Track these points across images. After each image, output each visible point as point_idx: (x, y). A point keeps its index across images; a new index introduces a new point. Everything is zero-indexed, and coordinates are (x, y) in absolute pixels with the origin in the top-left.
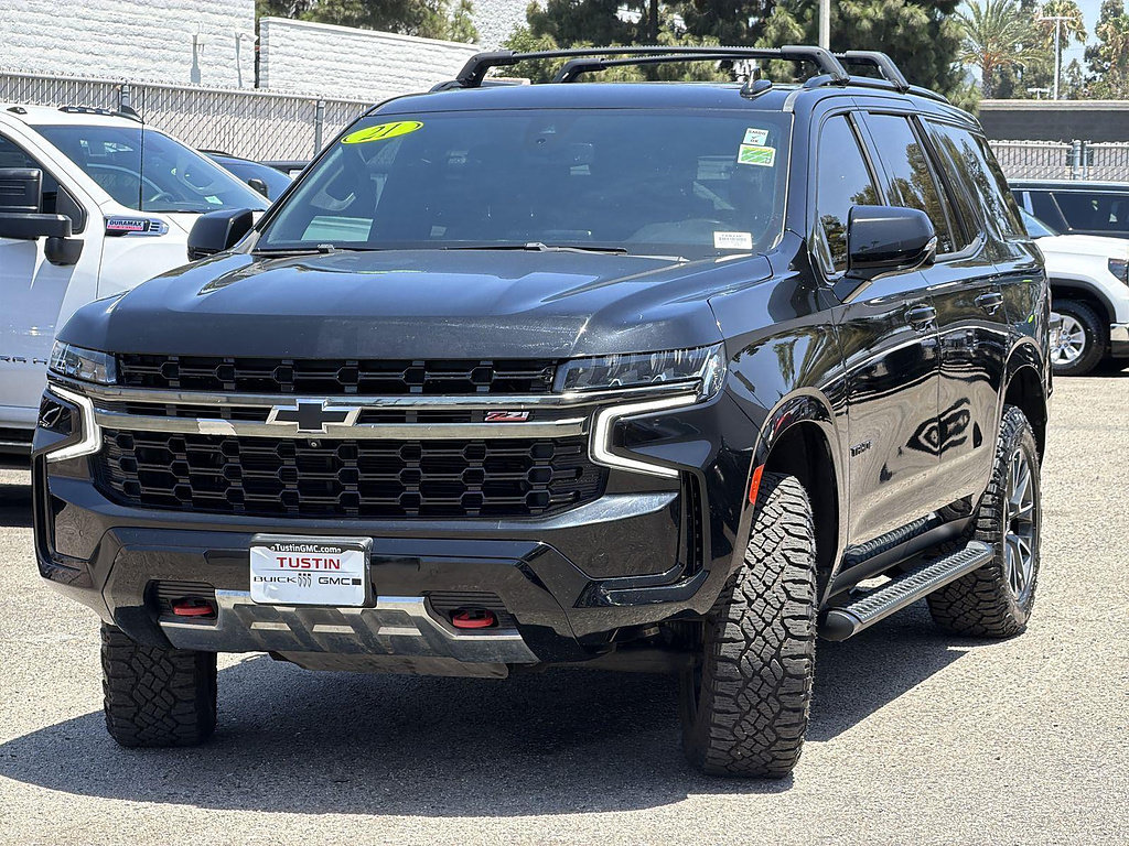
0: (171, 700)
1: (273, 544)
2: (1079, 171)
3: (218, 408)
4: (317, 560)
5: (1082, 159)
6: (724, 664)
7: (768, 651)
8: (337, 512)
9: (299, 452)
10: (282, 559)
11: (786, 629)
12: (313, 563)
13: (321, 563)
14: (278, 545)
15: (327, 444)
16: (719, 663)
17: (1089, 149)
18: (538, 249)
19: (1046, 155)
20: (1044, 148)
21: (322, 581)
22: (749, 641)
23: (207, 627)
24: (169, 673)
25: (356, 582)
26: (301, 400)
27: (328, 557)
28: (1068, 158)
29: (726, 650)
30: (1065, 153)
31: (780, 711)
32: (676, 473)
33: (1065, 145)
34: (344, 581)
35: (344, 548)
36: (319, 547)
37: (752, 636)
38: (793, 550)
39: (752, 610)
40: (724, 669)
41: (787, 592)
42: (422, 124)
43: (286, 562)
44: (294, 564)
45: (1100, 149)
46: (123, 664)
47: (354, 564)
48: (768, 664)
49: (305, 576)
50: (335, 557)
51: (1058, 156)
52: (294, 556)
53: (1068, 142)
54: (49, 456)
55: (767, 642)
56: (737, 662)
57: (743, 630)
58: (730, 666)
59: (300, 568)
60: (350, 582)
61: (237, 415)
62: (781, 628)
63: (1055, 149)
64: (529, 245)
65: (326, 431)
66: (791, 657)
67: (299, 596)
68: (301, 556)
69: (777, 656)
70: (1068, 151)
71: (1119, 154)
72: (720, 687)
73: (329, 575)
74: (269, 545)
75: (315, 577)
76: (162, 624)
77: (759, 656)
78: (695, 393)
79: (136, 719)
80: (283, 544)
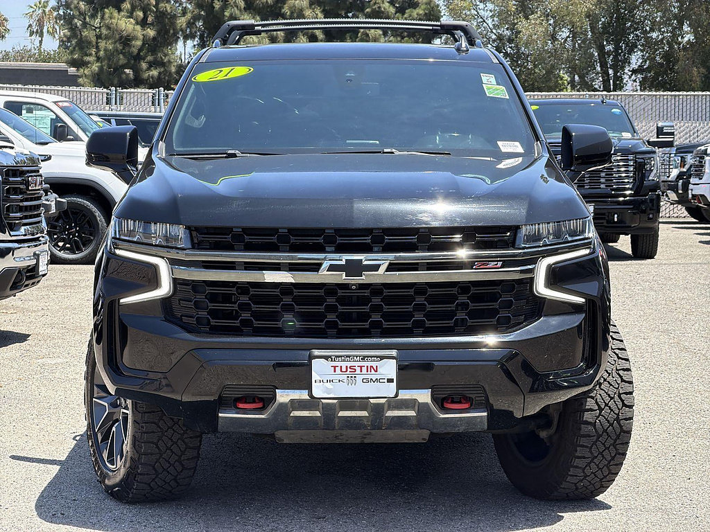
0: (180, 469)
1: (330, 357)
2: (114, 107)
3: (279, 264)
4: (361, 367)
5: (116, 99)
6: (586, 426)
7: (612, 416)
8: (365, 333)
9: (340, 293)
10: (335, 367)
11: (622, 401)
12: (358, 370)
13: (364, 369)
14: (333, 357)
15: (362, 286)
16: (582, 425)
17: (120, 93)
18: (393, 153)
19: (93, 97)
20: (91, 92)
21: (364, 381)
22: (601, 409)
23: (257, 416)
24: (183, 450)
25: (390, 381)
26: (346, 257)
27: (369, 364)
28: (107, 98)
29: (587, 416)
30: (105, 95)
31: (615, 455)
32: (583, 300)
33: (105, 90)
34: (381, 381)
35: (382, 358)
36: (364, 358)
37: (603, 407)
38: (619, 349)
39: (602, 389)
40: (586, 429)
41: (621, 377)
42: (252, 69)
43: (338, 369)
44: (344, 369)
45: (127, 92)
46: (152, 445)
47: (389, 368)
48: (612, 425)
49: (351, 379)
50: (374, 364)
51: (101, 96)
52: (344, 364)
53: (107, 88)
54: (122, 301)
55: (612, 410)
56: (594, 424)
57: (597, 403)
58: (590, 428)
59: (348, 373)
60: (386, 381)
61: (293, 268)
62: (619, 400)
63: (99, 92)
64: (385, 150)
65: (365, 278)
66: (625, 419)
67: (347, 392)
68: (349, 364)
69: (618, 419)
70: (107, 94)
71: (139, 96)
72: (583, 441)
73: (369, 377)
74: (326, 358)
75: (359, 378)
76: (220, 415)
77: (606, 420)
78: (590, 248)
79: (152, 483)
80: (337, 357)
